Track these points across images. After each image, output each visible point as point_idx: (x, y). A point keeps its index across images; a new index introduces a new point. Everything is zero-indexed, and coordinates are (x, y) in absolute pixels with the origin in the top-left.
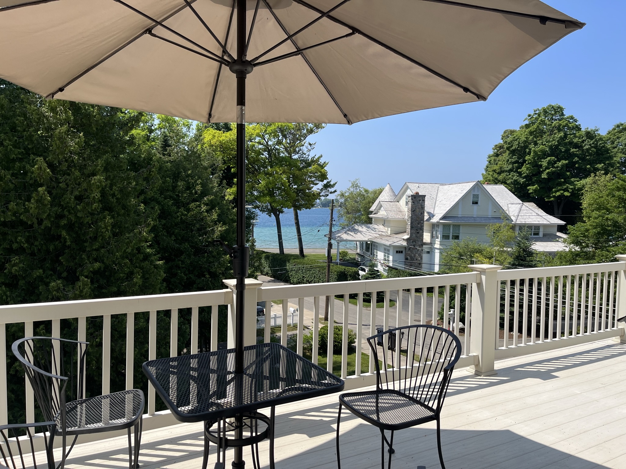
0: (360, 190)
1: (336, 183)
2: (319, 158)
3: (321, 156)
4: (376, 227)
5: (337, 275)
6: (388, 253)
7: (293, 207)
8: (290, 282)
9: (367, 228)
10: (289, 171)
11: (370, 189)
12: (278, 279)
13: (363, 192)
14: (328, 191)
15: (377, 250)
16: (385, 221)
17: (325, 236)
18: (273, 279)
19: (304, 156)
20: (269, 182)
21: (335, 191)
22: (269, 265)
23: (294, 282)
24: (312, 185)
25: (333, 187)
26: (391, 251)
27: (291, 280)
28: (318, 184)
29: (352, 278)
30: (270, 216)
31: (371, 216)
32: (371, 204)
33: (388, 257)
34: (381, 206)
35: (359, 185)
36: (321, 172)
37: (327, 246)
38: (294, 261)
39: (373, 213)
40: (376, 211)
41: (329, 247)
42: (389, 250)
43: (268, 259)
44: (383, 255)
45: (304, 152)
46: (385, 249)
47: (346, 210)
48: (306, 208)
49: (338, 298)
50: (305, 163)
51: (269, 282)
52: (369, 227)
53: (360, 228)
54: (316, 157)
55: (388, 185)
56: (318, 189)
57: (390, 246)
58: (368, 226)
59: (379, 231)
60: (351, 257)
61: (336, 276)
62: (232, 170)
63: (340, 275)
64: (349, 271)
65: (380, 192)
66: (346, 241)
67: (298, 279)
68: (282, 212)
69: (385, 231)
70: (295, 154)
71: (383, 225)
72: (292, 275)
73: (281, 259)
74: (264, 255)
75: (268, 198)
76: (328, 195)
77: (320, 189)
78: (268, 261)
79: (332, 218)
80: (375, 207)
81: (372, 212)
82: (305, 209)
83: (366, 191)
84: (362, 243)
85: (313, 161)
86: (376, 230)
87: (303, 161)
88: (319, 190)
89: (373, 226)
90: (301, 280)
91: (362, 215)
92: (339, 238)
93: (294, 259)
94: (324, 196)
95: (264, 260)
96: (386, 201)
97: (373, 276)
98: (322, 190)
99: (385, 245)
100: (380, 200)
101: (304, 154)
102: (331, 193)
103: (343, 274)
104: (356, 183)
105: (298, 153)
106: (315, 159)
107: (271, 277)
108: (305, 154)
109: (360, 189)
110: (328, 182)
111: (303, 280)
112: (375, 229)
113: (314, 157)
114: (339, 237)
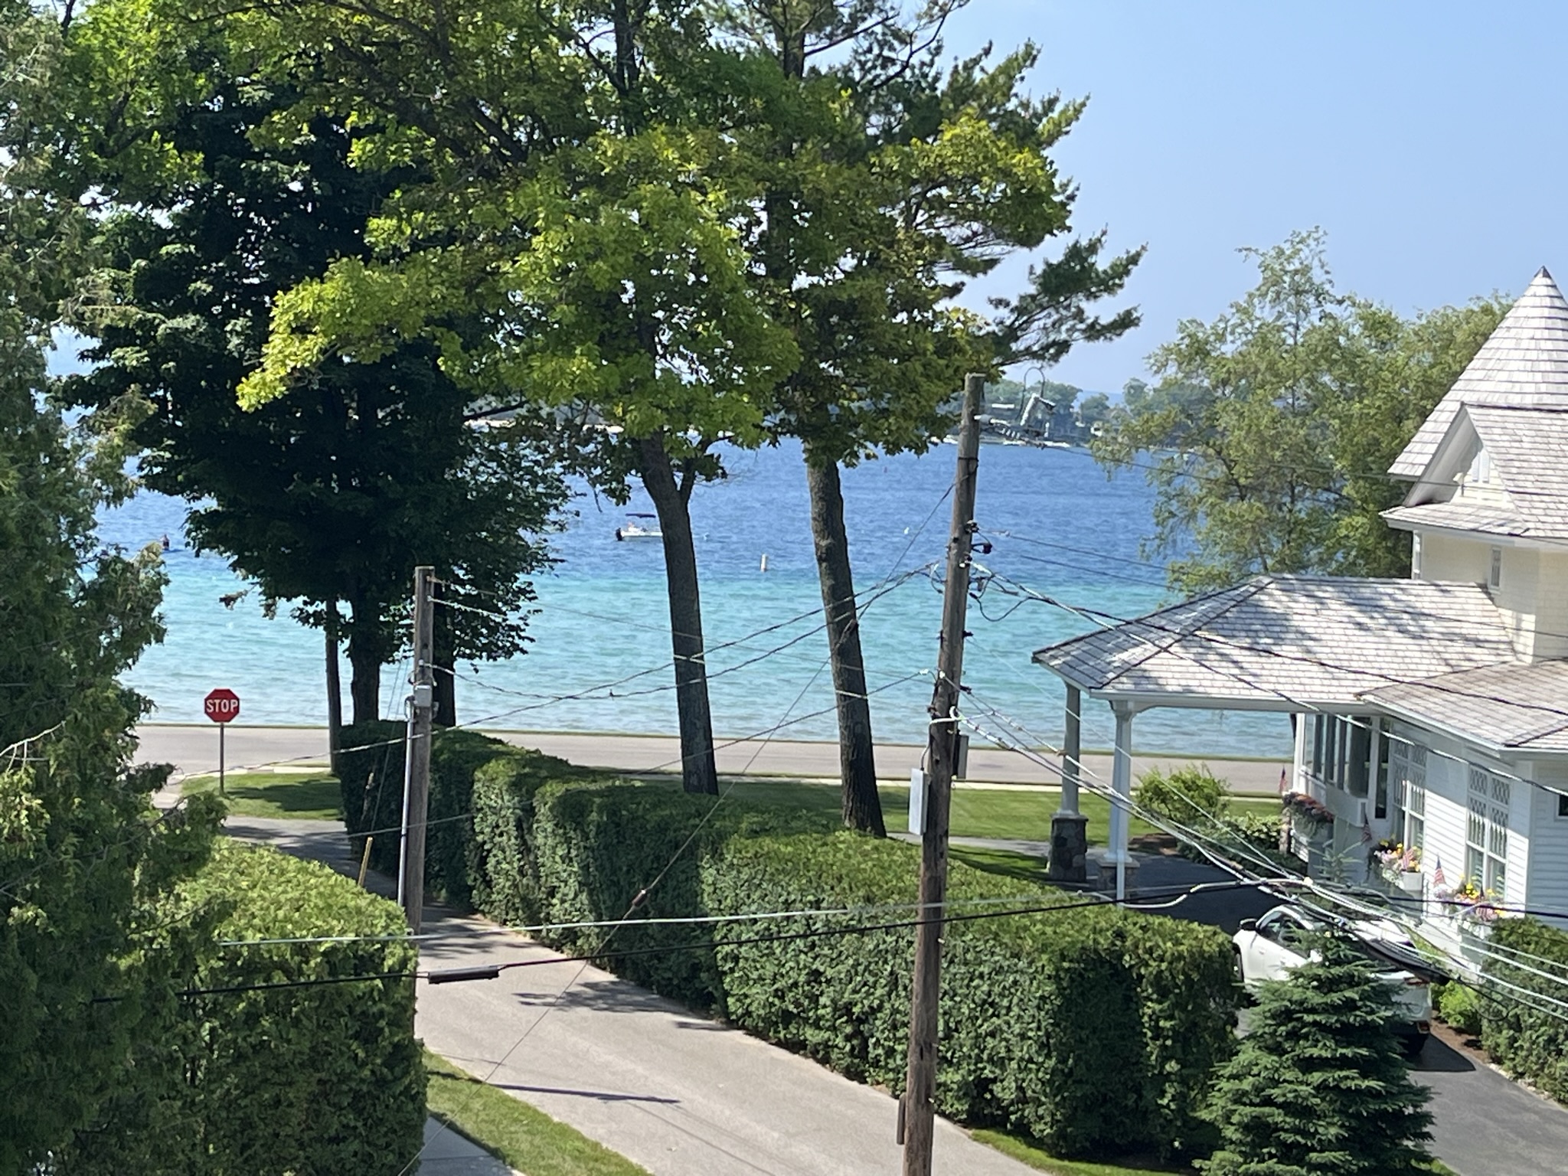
0: (1324, 316)
1: (1134, 260)
2: (1011, 70)
3: (1030, 56)
4: (1424, 605)
5: (1055, 978)
6: (1499, 805)
7: (799, 430)
8: (725, 1013)
9: (1352, 611)
10: (758, 164)
11: (1409, 314)
12: (644, 983)
13: (1355, 330)
14: (1079, 315)
15: (1420, 780)
16: (1497, 556)
17: (1035, 660)
18: (605, 977)
19: (903, 54)
20: (595, 242)
21: (1126, 321)
22: (585, 868)
23: (748, 1014)
24: (946, 277)
25: (1110, 290)
26: (1521, 799)
27: (727, 994)
28: (991, 263)
29: (1175, 1006)
30: (621, 496)
31: (1398, 515)
32: (1408, 424)
33: (1500, 842)
34: (1474, 445)
35: (1318, 276)
36: (1006, 174)
37: (925, 752)
38: (751, 847)
39: (1417, 494)
40: (1436, 475)
41: (934, 763)
42: (1502, 790)
43: (580, 824)
44: (1464, 825)
45: (898, 23)
46: (1479, 778)
47: (1221, 470)
48: (893, 449)
49: (1060, 1156)
50: (909, 107)
51: (573, 1000)
52: (1369, 606)
53: (1301, 611)
54: (991, 64)
55: (1541, 280)
56: (999, 303)
57: (1513, 754)
58: (1366, 592)
59: (1450, 637)
60: (1243, 822)
61: (1049, 988)
62: (357, 148)
63: (1076, 977)
64: (1150, 951)
65: (1479, 339)
66: (1187, 701)
67: (780, 994)
68: (711, 469)
69: (1493, 634)
70: (830, 37)
71: (1484, 588)
72: (736, 959)
73: (662, 828)
74: (553, 790)
75: (579, 364)
76: (1063, 347)
77: (1014, 303)
78: (576, 837)
79: (966, 529)
80: (1433, 448)
81: (1410, 483)
82: (880, 450)
83: (1379, 326)
84: (1326, 718)
85: (963, 91)
86: (1429, 624)
87: (897, 90)
88: (1003, 312)
89: (1417, 593)
90: (797, 1004)
91: (1344, 505)
92: (1127, 684)
93: (754, 834)
94: (1034, 355)
95: (550, 827)
96: (1515, 401)
97: (1335, 998)
98: (1026, 309)
99: (1473, 748)
100: (1466, 399)
101: (896, 35)
102: (1094, 332)
103: (1106, 971)
104: (1295, 265)
105: (850, 33)
106: (978, 75)
107: (595, 960)
108: (906, 39)
109: (1329, 308)
110: (1076, 253)
111: (814, 999)
112: (1417, 615)
113: (976, 61)
114: (1128, 669)
